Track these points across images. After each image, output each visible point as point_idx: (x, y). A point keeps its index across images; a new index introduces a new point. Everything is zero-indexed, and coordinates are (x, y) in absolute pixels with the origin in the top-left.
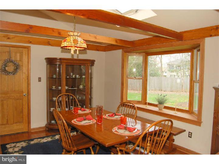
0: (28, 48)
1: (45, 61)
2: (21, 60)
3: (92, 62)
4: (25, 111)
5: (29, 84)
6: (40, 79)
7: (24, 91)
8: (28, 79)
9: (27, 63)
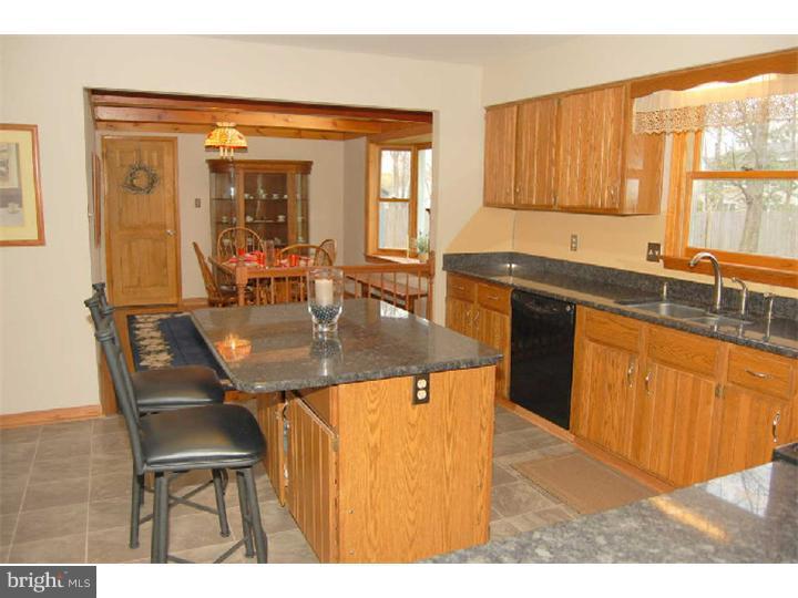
0: (173, 141)
1: (207, 165)
2: (161, 165)
3: (305, 167)
4: (171, 262)
5: (176, 211)
6: (198, 203)
7: (168, 223)
8: (174, 202)
9: (171, 171)
